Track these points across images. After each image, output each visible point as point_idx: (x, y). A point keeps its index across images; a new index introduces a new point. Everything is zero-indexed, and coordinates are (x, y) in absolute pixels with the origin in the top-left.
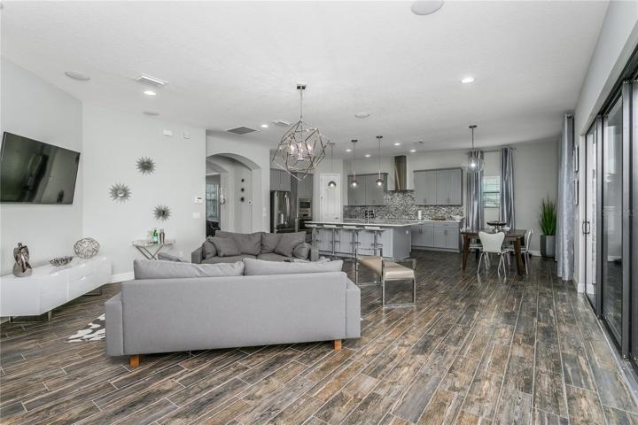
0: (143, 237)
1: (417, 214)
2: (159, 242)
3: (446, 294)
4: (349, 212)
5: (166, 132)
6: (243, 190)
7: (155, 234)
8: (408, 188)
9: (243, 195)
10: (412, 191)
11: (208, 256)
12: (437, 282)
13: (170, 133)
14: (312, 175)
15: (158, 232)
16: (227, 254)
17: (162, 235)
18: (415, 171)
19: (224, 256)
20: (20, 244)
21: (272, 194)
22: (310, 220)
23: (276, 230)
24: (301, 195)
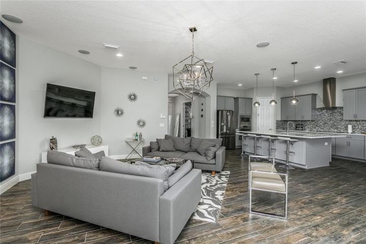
0: (130, 136)
1: (346, 128)
2: (139, 140)
3: (340, 215)
4: (282, 125)
5: (144, 78)
6: (202, 110)
7: (137, 135)
8: (336, 106)
9: (202, 113)
10: (341, 108)
11: (152, 150)
12: (339, 198)
13: (146, 78)
14: (252, 99)
15: (138, 134)
16: (164, 150)
17: (141, 135)
18: (344, 90)
19: (163, 151)
20: (53, 137)
21: (218, 112)
22: (250, 130)
23: (220, 136)
24: (242, 112)
